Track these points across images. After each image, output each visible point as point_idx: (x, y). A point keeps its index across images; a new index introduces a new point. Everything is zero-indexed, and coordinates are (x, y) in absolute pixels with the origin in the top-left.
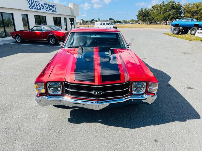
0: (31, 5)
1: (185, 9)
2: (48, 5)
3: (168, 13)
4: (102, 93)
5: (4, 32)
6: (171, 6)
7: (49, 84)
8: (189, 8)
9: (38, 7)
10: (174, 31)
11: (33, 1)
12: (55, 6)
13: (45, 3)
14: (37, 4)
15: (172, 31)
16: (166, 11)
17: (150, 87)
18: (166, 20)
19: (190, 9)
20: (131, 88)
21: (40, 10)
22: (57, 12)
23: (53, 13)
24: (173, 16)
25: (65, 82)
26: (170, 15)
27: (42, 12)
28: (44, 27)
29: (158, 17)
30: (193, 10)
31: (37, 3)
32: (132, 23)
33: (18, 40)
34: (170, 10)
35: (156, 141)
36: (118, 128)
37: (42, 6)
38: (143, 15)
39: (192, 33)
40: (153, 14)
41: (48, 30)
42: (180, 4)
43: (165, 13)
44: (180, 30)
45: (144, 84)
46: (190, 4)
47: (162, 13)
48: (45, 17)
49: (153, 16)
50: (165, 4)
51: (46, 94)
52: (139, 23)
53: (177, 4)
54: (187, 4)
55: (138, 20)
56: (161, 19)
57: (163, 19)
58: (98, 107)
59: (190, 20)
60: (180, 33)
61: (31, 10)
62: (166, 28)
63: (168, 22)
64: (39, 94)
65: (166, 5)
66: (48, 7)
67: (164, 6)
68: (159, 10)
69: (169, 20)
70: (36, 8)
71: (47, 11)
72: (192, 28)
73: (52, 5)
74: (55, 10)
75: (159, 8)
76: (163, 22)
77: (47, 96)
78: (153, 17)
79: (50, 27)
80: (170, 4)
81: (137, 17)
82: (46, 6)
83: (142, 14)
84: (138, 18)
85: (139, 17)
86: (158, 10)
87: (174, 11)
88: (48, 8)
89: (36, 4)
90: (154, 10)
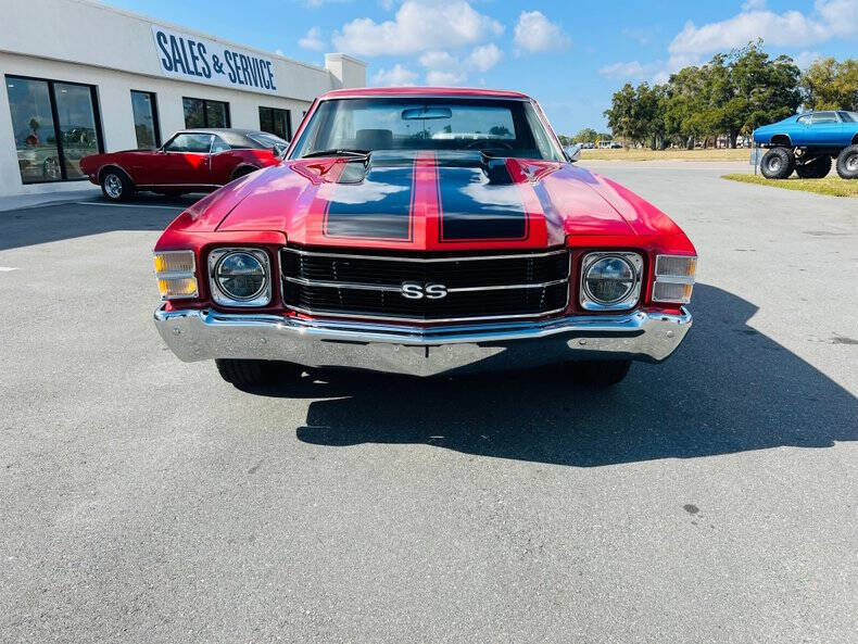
0: (171, 55)
1: (811, 85)
2: (238, 59)
3: (741, 103)
4: (444, 294)
5: (58, 161)
6: (750, 72)
7: (220, 254)
8: (828, 80)
9: (200, 64)
10: (767, 164)
11: (181, 40)
12: (269, 63)
13: (226, 52)
14: (197, 54)
15: (759, 167)
16: (732, 94)
17: (661, 279)
18: (730, 129)
19: (835, 84)
20: (574, 279)
21: (209, 76)
22: (274, 88)
23: (259, 89)
24: (761, 112)
25: (284, 246)
26: (748, 108)
27: (216, 87)
28: (218, 133)
29: (697, 117)
30: (847, 87)
31: (195, 48)
32: (586, 145)
33: (113, 189)
34: (749, 89)
35: (691, 509)
36: (519, 465)
37: (216, 64)
38: (633, 112)
39: (845, 172)
40: (675, 105)
41: (232, 147)
42: (793, 64)
43: (728, 100)
44: (792, 159)
45: (635, 263)
46: (831, 63)
47: (712, 102)
48: (227, 105)
49: (676, 113)
50: (725, 65)
51: (204, 304)
52: (617, 147)
53: (780, 66)
54: (821, 62)
55: (610, 131)
56: (711, 127)
57: (717, 127)
58: (427, 356)
59: (838, 118)
60: (795, 173)
61: (172, 74)
62: (733, 159)
63: (739, 139)
64: (173, 302)
65: (730, 69)
66: (238, 68)
67: (721, 71)
68: (701, 90)
69: (743, 130)
70: (192, 68)
71: (234, 81)
72: (846, 151)
73: (255, 60)
74: (267, 78)
75: (701, 83)
76: (718, 143)
77: (205, 313)
78: (675, 119)
79: (243, 134)
80: (746, 66)
81: (607, 121)
82: (232, 63)
83: (630, 108)
84: (611, 124)
85: (614, 119)
86: (695, 89)
87: (767, 92)
88: (241, 72)
89: (192, 53)
90: (680, 90)
